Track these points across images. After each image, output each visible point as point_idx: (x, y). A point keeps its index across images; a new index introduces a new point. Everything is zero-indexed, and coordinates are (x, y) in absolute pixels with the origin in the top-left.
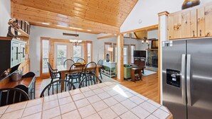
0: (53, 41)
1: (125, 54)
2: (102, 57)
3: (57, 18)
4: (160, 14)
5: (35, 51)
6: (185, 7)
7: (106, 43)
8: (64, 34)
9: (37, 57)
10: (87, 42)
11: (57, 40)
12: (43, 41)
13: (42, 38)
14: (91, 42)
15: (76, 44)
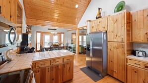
0: (43, 34)
1: (80, 40)
2: (70, 41)
3: (44, 23)
4: (87, 21)
5: (34, 39)
6: (97, 18)
7: (73, 34)
8: (48, 29)
9: (34, 41)
10: (61, 33)
11: (45, 33)
12: (38, 33)
13: (37, 32)
14: (63, 33)
15: (54, 34)
